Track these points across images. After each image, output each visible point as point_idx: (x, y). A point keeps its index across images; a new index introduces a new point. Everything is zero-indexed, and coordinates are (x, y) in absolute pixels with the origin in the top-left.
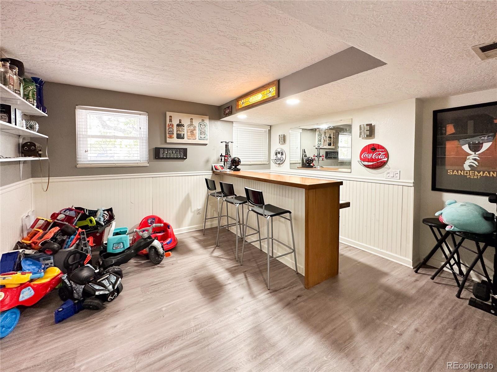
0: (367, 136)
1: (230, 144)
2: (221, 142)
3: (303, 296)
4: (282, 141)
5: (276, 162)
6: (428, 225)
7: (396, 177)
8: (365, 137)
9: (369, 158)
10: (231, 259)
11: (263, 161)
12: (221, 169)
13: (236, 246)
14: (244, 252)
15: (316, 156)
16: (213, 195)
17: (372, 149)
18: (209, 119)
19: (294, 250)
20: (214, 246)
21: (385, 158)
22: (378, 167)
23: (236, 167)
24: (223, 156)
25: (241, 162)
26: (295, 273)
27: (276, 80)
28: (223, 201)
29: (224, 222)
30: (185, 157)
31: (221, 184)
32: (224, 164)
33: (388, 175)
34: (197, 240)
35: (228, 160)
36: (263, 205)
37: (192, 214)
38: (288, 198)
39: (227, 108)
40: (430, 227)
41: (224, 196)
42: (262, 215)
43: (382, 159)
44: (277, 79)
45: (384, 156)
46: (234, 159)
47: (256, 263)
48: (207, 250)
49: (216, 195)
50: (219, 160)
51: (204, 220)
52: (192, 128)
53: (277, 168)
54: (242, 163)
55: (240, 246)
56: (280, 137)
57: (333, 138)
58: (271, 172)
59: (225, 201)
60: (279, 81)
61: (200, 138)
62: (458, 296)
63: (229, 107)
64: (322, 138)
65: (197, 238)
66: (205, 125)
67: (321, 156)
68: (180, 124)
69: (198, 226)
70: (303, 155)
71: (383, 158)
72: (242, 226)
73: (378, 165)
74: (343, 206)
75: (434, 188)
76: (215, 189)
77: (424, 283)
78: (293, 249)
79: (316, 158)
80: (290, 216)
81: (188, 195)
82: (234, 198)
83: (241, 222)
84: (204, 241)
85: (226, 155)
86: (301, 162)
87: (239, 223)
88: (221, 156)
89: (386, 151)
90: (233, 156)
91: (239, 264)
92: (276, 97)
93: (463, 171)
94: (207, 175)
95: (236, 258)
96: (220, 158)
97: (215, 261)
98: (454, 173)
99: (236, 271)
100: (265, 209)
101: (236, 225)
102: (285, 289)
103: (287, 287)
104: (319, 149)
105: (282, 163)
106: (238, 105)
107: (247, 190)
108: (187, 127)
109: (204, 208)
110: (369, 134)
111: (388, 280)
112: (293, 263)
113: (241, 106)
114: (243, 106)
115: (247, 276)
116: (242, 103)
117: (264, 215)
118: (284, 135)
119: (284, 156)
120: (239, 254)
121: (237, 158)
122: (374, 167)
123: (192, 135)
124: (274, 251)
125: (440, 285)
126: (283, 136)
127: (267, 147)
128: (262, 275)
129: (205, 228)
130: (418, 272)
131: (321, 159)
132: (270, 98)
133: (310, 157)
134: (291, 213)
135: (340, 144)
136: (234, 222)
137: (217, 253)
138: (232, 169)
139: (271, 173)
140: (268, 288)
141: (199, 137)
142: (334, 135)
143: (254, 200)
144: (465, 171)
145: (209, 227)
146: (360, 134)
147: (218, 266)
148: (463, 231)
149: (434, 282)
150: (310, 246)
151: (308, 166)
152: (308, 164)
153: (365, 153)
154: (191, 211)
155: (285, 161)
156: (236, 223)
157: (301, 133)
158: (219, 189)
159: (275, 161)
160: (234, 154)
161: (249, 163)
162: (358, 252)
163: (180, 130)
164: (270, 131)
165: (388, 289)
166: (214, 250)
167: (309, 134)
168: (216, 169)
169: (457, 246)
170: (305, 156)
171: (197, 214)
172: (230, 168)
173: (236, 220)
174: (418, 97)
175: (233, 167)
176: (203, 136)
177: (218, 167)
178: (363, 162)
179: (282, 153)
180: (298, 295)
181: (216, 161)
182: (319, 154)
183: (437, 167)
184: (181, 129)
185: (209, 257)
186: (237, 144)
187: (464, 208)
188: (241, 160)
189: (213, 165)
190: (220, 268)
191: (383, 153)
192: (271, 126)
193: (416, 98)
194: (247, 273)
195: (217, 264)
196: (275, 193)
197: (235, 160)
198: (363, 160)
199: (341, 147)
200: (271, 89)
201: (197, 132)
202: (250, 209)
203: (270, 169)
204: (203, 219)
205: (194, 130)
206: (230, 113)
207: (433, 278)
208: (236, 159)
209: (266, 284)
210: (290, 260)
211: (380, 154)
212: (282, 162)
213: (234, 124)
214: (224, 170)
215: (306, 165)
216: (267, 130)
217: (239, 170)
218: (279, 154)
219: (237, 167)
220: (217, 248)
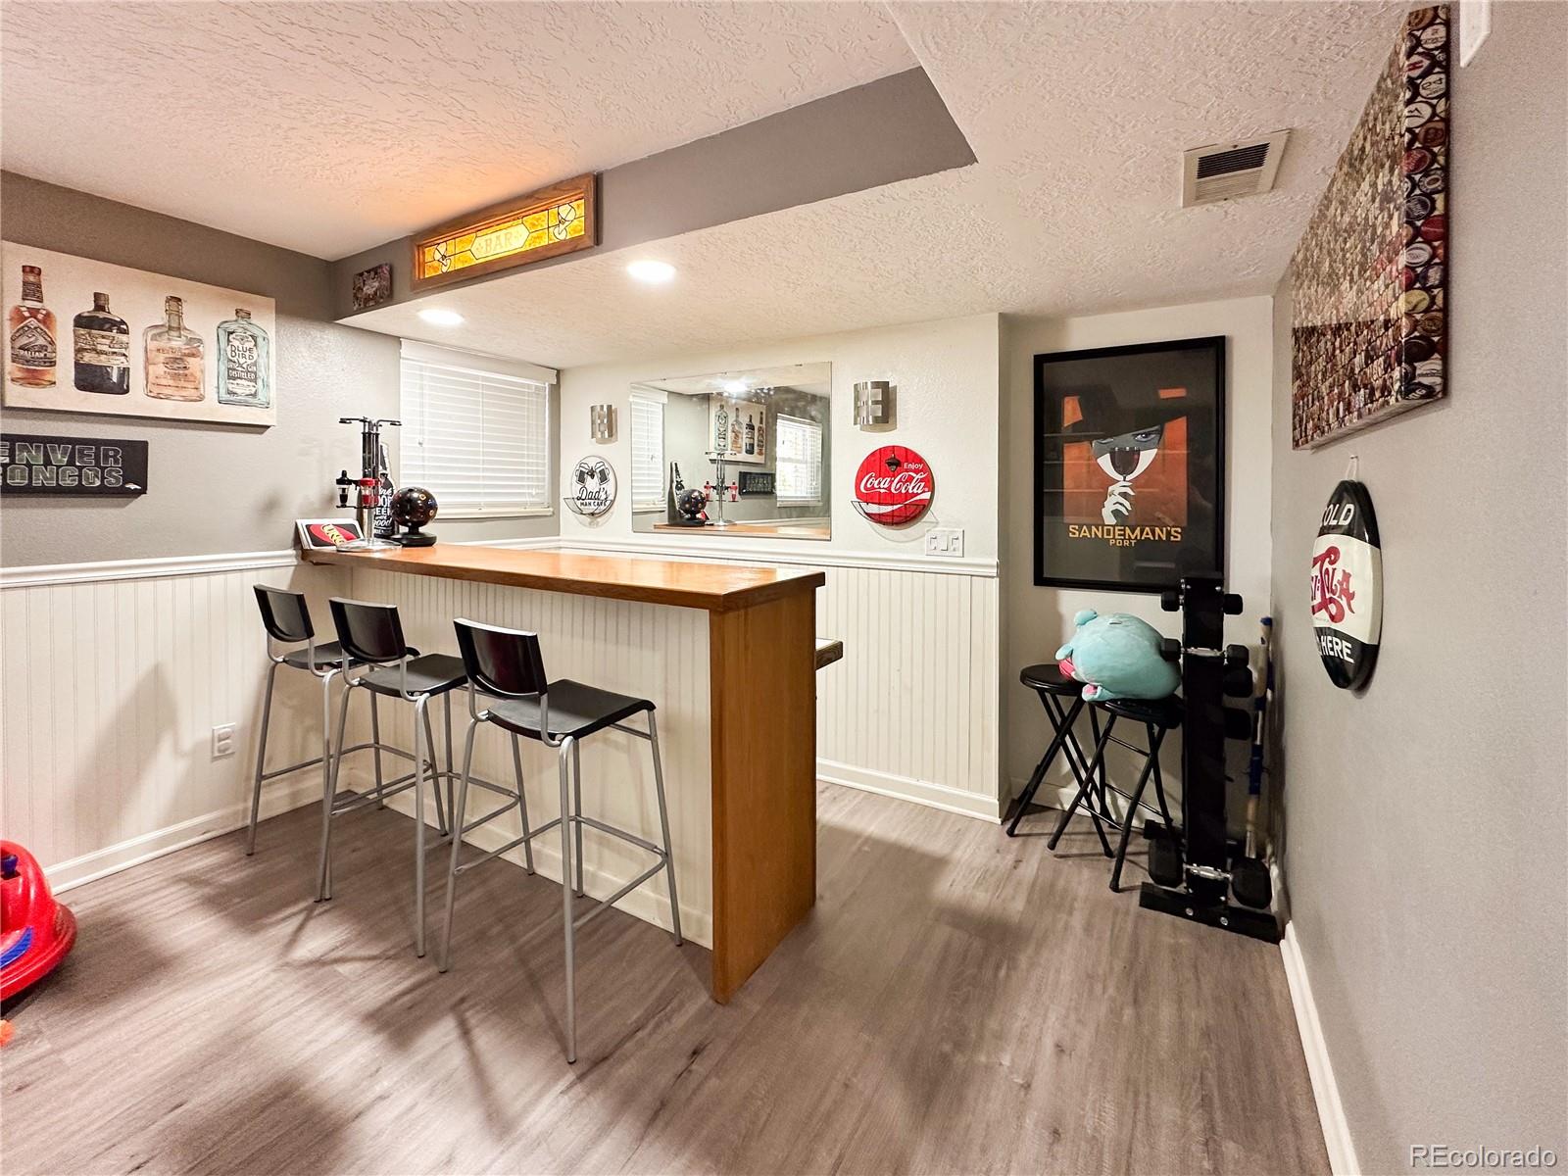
0: (876, 420)
1: (385, 434)
2: (343, 421)
3: (710, 1046)
4: (602, 429)
5: (582, 507)
6: (1037, 688)
7: (954, 550)
8: (871, 423)
9: (882, 491)
10: (392, 953)
11: (533, 504)
12: (341, 538)
13: (414, 877)
14: (454, 899)
15: (714, 488)
16: (298, 662)
17: (890, 464)
18: (276, 312)
19: (666, 854)
20: (302, 905)
21: (924, 492)
22: (906, 522)
23: (414, 529)
24: (350, 482)
25: (439, 506)
26: (672, 946)
27: (586, 175)
28: (352, 686)
29: (359, 775)
30: (133, 486)
31: (338, 610)
32: (360, 519)
33: (935, 543)
34: (207, 890)
35: (377, 501)
36: (542, 694)
37: (182, 765)
38: (641, 646)
39: (368, 272)
40: (1039, 693)
41: (352, 664)
42: (536, 735)
43: (918, 494)
44: (592, 170)
45: (923, 484)
46: (405, 494)
47: (513, 939)
48: (257, 938)
49: (312, 660)
50: (331, 499)
51: (253, 782)
52: (178, 343)
53: (586, 529)
54: (441, 513)
55: (436, 877)
56: (596, 413)
57: (760, 429)
58: (561, 544)
59: (360, 684)
60: (598, 180)
61: (225, 396)
62: (1115, 887)
63: (380, 267)
64: (730, 428)
65: (206, 883)
66: (254, 338)
67: (727, 488)
68: (101, 315)
69: (222, 817)
70: (672, 481)
71: (919, 491)
72: (443, 781)
73: (906, 513)
74: (827, 656)
75: (1040, 580)
76: (310, 633)
77: (1036, 866)
78: (664, 849)
79: (713, 494)
80: (652, 722)
81: (157, 674)
82: (404, 667)
83: (442, 767)
84: (247, 889)
85: (365, 476)
86: (666, 506)
87: (430, 773)
88: (339, 482)
89: (926, 469)
90: (401, 484)
91: (433, 970)
92: (590, 242)
93: (1100, 528)
94: (269, 571)
95: (414, 945)
96: (338, 490)
97: (307, 986)
98: (1082, 534)
99: (417, 1012)
100: (552, 706)
101: (413, 784)
102: (640, 1034)
103: (648, 1021)
104: (720, 462)
105: (605, 511)
106: (422, 265)
107: (464, 633)
108: (145, 333)
109: (254, 724)
110: (880, 415)
111: (954, 881)
112: (659, 903)
113: (436, 269)
114: (445, 269)
115: (473, 1022)
116: (438, 256)
117: (544, 736)
118: (609, 407)
119: (609, 486)
120: (431, 919)
121: (420, 491)
122: (896, 520)
123: (176, 377)
124: (584, 866)
125: (1070, 862)
126: (605, 409)
127: (544, 451)
128: (542, 999)
129: (260, 818)
130: (1016, 832)
131: (728, 495)
132: (562, 243)
133: (694, 491)
134: (655, 708)
135: (781, 451)
136: (409, 767)
137: (322, 938)
138: (395, 540)
139: (562, 551)
140: (567, 1057)
141: (223, 391)
142: (761, 419)
143: (499, 673)
144: (1105, 528)
145: (282, 808)
146: (857, 415)
147: (320, 1013)
148: (1120, 696)
149: (1055, 856)
150: (730, 830)
151: (688, 519)
152: (687, 513)
153: (871, 477)
154: (177, 751)
155: (613, 502)
156: (414, 776)
157: (663, 404)
158: (326, 631)
159: (579, 502)
160: (406, 474)
161: (474, 513)
162: (858, 800)
163: (99, 347)
164: (556, 389)
165: (959, 917)
166: (301, 928)
167: (688, 412)
168: (317, 541)
169: (1101, 740)
170: (680, 486)
171: (215, 759)
172: (387, 535)
173: (413, 758)
174: (1007, 311)
175: (404, 529)
176: (242, 388)
177: (326, 530)
178: (864, 505)
179: (602, 472)
180: (690, 1052)
181: (317, 506)
182: (723, 482)
183: (1046, 520)
184: (108, 342)
185: (274, 971)
186: (422, 432)
187: (1119, 631)
188: (439, 500)
189: (302, 523)
190: (332, 1020)
191: (919, 476)
192: (559, 372)
193: (1000, 314)
194: (467, 1010)
195: (312, 1005)
196: (589, 629)
197: (410, 501)
198: (866, 497)
199: (784, 460)
200: (564, 210)
201: (209, 366)
202: (479, 715)
203: (558, 535)
204: (248, 778)
205: (193, 355)
206: (385, 297)
207: (1052, 846)
208: (415, 495)
209: (561, 1039)
210: (652, 895)
211: (911, 479)
212: (602, 507)
213: (406, 349)
214: (356, 543)
215: (681, 517)
216: (547, 384)
217: (428, 542)
218: (592, 476)
219: (421, 529)
220: (320, 909)
